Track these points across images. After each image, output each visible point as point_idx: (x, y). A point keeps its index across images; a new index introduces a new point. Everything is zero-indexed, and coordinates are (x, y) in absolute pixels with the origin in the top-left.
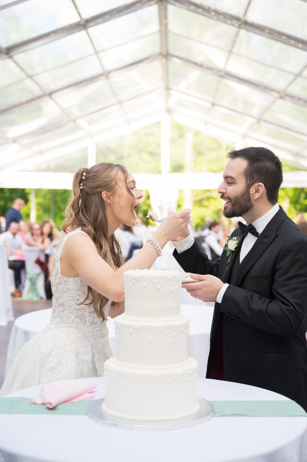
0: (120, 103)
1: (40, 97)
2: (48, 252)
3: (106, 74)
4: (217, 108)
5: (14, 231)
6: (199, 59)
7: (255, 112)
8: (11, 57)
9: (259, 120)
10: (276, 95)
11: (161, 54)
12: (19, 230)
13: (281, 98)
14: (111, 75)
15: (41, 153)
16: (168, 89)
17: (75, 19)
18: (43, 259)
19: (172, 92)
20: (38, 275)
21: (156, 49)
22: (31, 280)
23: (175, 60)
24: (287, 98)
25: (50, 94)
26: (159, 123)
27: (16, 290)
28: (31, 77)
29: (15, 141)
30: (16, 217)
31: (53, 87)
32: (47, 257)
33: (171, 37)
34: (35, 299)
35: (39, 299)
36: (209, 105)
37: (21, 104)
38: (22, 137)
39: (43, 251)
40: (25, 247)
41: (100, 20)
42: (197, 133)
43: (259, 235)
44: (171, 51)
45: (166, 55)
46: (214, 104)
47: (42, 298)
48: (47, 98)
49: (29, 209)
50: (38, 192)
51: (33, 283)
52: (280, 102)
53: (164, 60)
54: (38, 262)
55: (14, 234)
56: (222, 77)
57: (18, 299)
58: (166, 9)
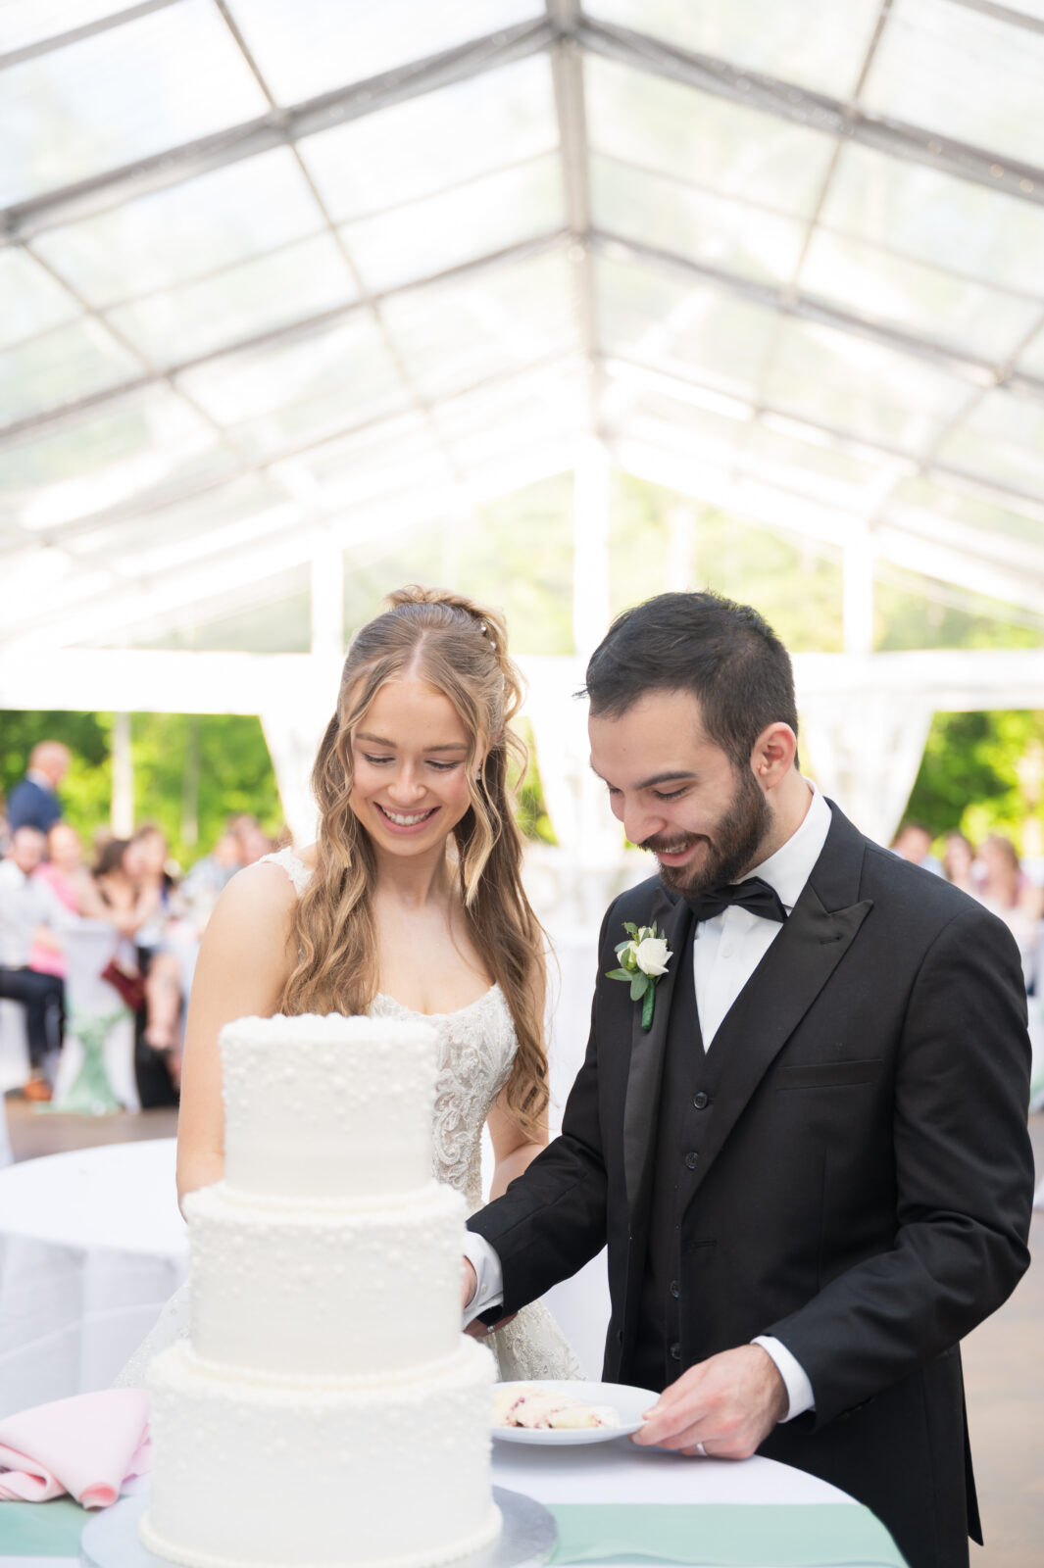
0: (425, 404)
1: (130, 386)
2: (147, 938)
3: (372, 302)
4: (773, 422)
5: (27, 861)
6: (710, 250)
7: (915, 436)
8: (23, 243)
9: (928, 466)
10: (984, 377)
11: (566, 231)
12: (47, 858)
13: (1003, 384)
14: (392, 308)
15: (145, 582)
16: (597, 354)
17: (251, 107)
18: (128, 965)
19: (612, 367)
20: (110, 1023)
21: (550, 211)
22: (84, 1039)
23: (616, 252)
24: (1020, 387)
25: (171, 373)
26: (568, 477)
27: (33, 1078)
28: (97, 313)
29: (48, 539)
30: (43, 813)
31: (183, 348)
32: (144, 956)
33: (599, 169)
34: (100, 1108)
35: (114, 1109)
36: (742, 412)
37: (62, 412)
38: (75, 527)
39: (127, 935)
40: (66, 920)
41: (336, 112)
42: (710, 514)
43: (788, 913)
44: (604, 219)
45: (589, 235)
46: (761, 410)
47: (123, 1107)
48: (158, 389)
49: (109, 783)
50: (140, 723)
51: (93, 1054)
52: (997, 401)
53: (578, 253)
54: (113, 975)
55: (29, 872)
56: (787, 312)
57: (39, 1109)
58: (578, 71)
